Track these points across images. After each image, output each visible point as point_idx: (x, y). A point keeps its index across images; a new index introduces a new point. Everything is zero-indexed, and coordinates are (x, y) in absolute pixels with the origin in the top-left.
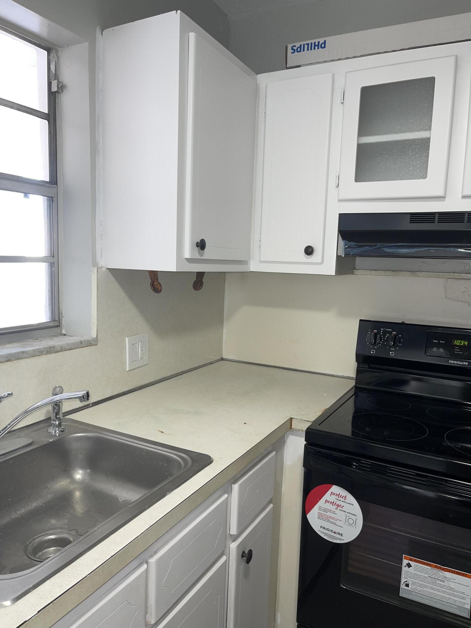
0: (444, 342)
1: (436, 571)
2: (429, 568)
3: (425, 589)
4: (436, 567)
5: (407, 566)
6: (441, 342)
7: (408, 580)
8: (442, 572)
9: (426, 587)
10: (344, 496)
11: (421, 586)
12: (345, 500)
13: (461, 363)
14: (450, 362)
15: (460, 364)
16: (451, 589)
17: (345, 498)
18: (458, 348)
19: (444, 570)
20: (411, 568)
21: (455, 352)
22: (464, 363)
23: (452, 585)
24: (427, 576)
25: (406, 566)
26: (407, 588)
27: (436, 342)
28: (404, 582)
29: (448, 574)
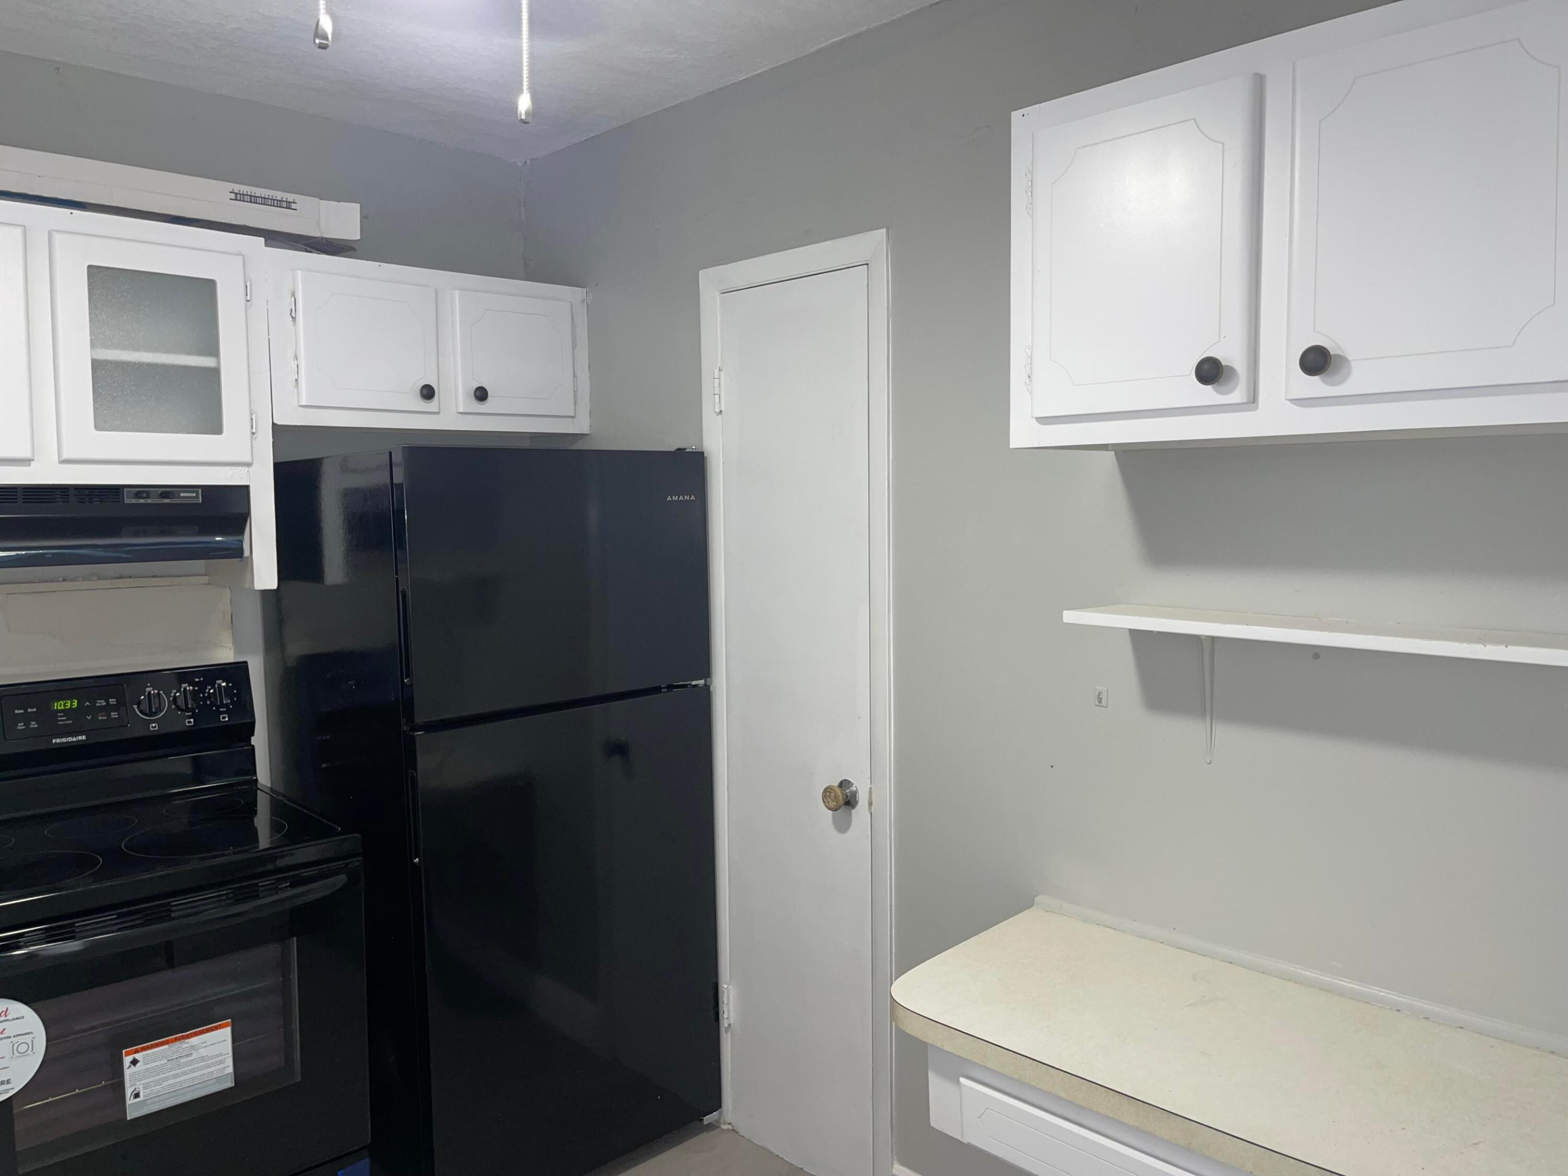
0: (35, 710)
1: (177, 1045)
2: (166, 1047)
3: (165, 1084)
4: (176, 1039)
5: (131, 1065)
6: (29, 710)
7: (137, 1087)
8: (186, 1041)
9: (166, 1079)
10: (3, 1012)
11: (158, 1083)
12: (6, 1016)
13: (74, 739)
14: (56, 743)
15: (72, 742)
16: (203, 1059)
17: (6, 1013)
18: (62, 714)
19: (188, 1037)
20: (138, 1065)
21: (60, 723)
22: (80, 738)
23: (203, 1052)
24: (165, 1061)
25: (130, 1066)
26: (138, 1100)
27: (21, 713)
28: (131, 1094)
29: (194, 1041)
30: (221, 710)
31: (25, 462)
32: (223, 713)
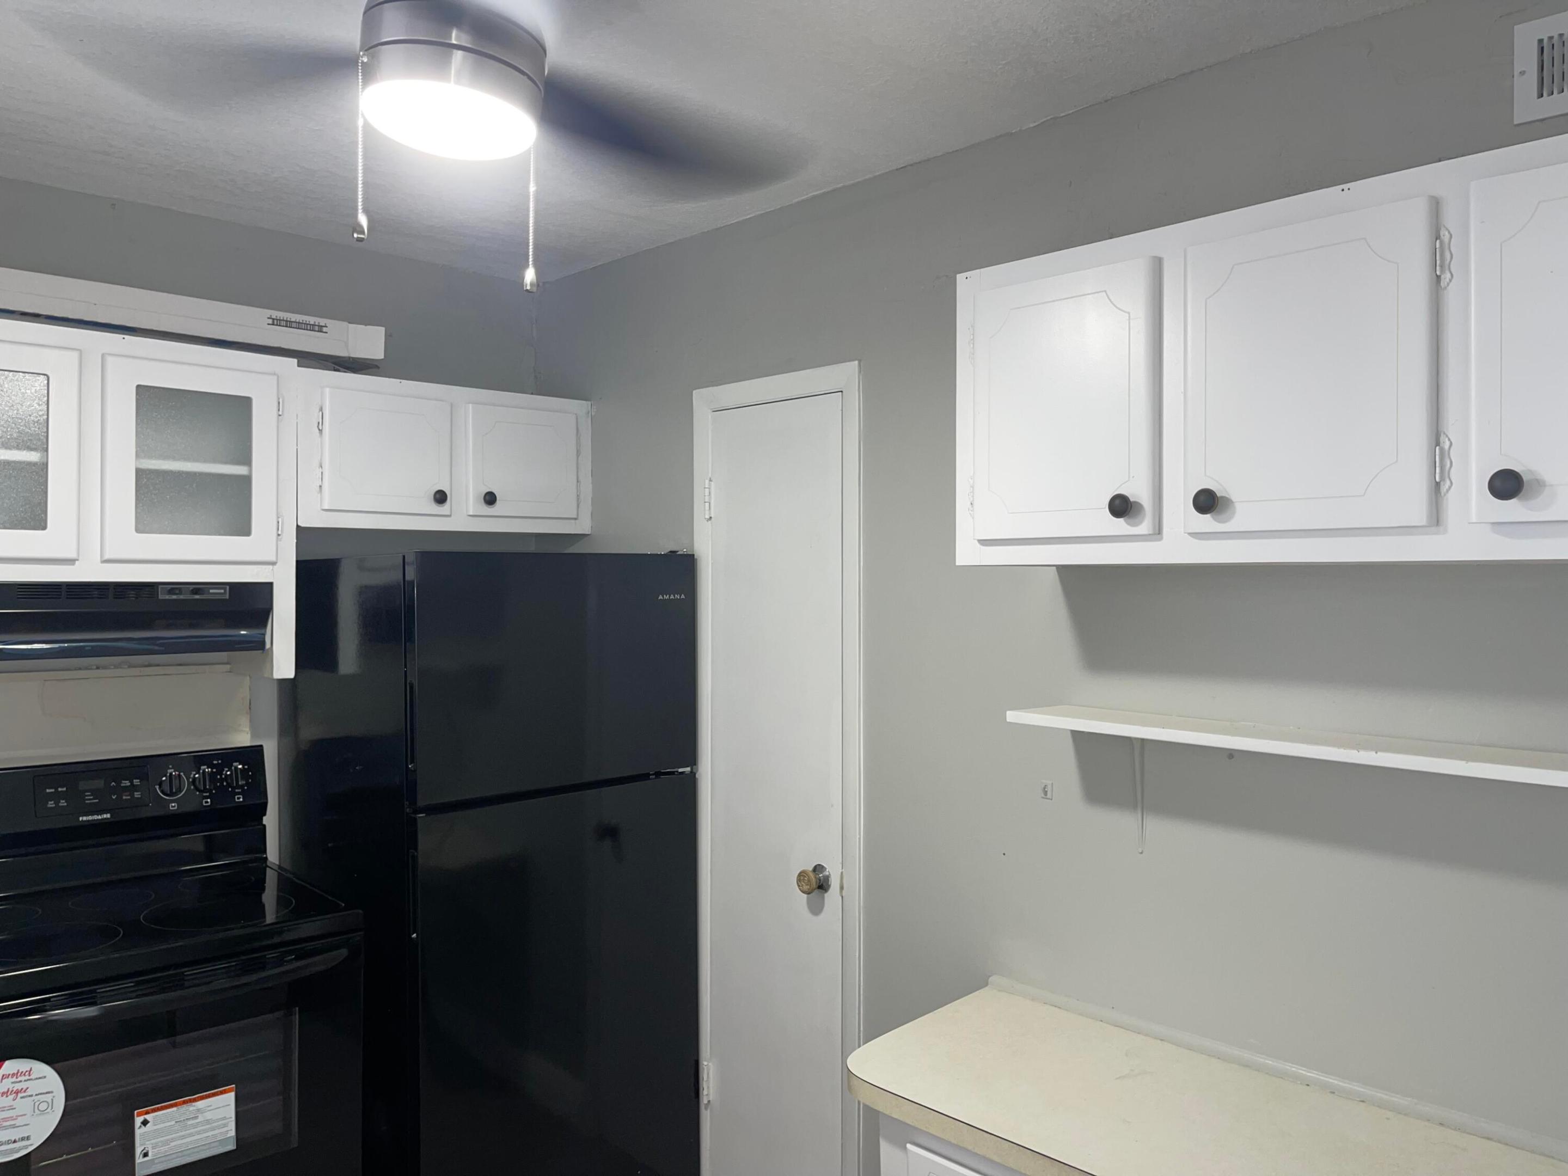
0: (65, 789)
1: (184, 1108)
2: (175, 1109)
3: (173, 1144)
4: (184, 1102)
5: (142, 1126)
6: (60, 789)
7: (145, 1146)
8: (193, 1104)
9: (173, 1140)
10: (27, 1071)
11: (167, 1143)
12: (29, 1076)
13: (100, 817)
14: (82, 820)
15: (98, 820)
16: (208, 1122)
17: (29, 1073)
18: (89, 794)
19: (195, 1100)
20: (148, 1125)
21: (87, 802)
22: (105, 816)
23: (209, 1116)
24: (173, 1123)
25: (140, 1126)
26: (146, 1159)
27: (52, 792)
28: (141, 1153)
29: (200, 1104)
30: (237, 791)
31: (71, 561)
32: (239, 793)
